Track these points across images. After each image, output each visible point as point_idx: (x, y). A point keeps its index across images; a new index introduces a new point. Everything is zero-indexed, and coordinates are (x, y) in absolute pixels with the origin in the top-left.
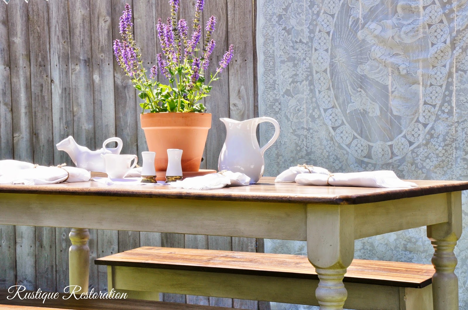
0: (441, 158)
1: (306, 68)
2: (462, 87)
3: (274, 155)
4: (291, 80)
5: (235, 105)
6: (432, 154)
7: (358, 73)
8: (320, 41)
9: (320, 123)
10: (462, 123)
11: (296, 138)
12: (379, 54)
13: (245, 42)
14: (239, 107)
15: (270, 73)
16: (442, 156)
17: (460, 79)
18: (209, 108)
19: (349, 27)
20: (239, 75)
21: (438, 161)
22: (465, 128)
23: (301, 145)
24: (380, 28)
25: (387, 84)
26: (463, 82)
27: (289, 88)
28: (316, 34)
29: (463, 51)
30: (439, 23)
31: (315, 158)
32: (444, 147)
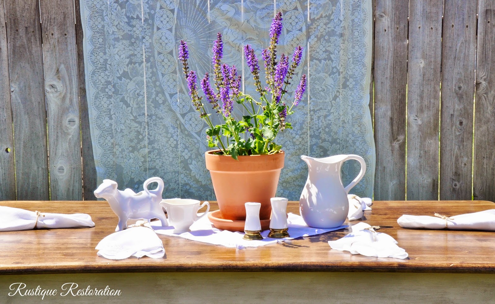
0: (297, 146)
1: (147, 48)
2: (318, 75)
3: (110, 144)
4: (128, 60)
5: (52, 86)
6: (288, 142)
7: (208, 56)
8: (162, 19)
9: (165, 109)
10: (317, 112)
11: (138, 125)
12: (232, 39)
13: (64, 13)
14: (58, 89)
15: (99, 51)
16: (299, 145)
17: (315, 68)
18: (17, 89)
19: (197, 7)
20: (57, 51)
21: (295, 149)
22: (320, 116)
23: (143, 133)
24: (233, 11)
25: (240, 70)
26: (318, 70)
27: (126, 70)
28: (157, 11)
29: (318, 40)
30: (294, 9)
31: (159, 146)
32: (301, 135)
